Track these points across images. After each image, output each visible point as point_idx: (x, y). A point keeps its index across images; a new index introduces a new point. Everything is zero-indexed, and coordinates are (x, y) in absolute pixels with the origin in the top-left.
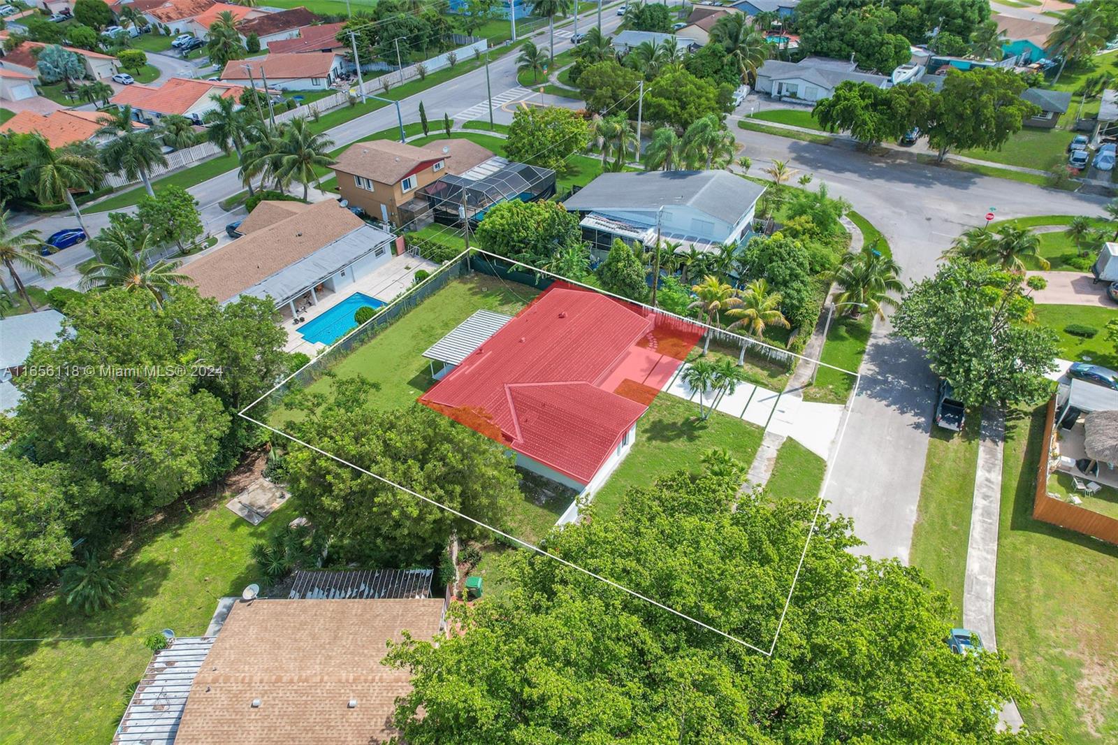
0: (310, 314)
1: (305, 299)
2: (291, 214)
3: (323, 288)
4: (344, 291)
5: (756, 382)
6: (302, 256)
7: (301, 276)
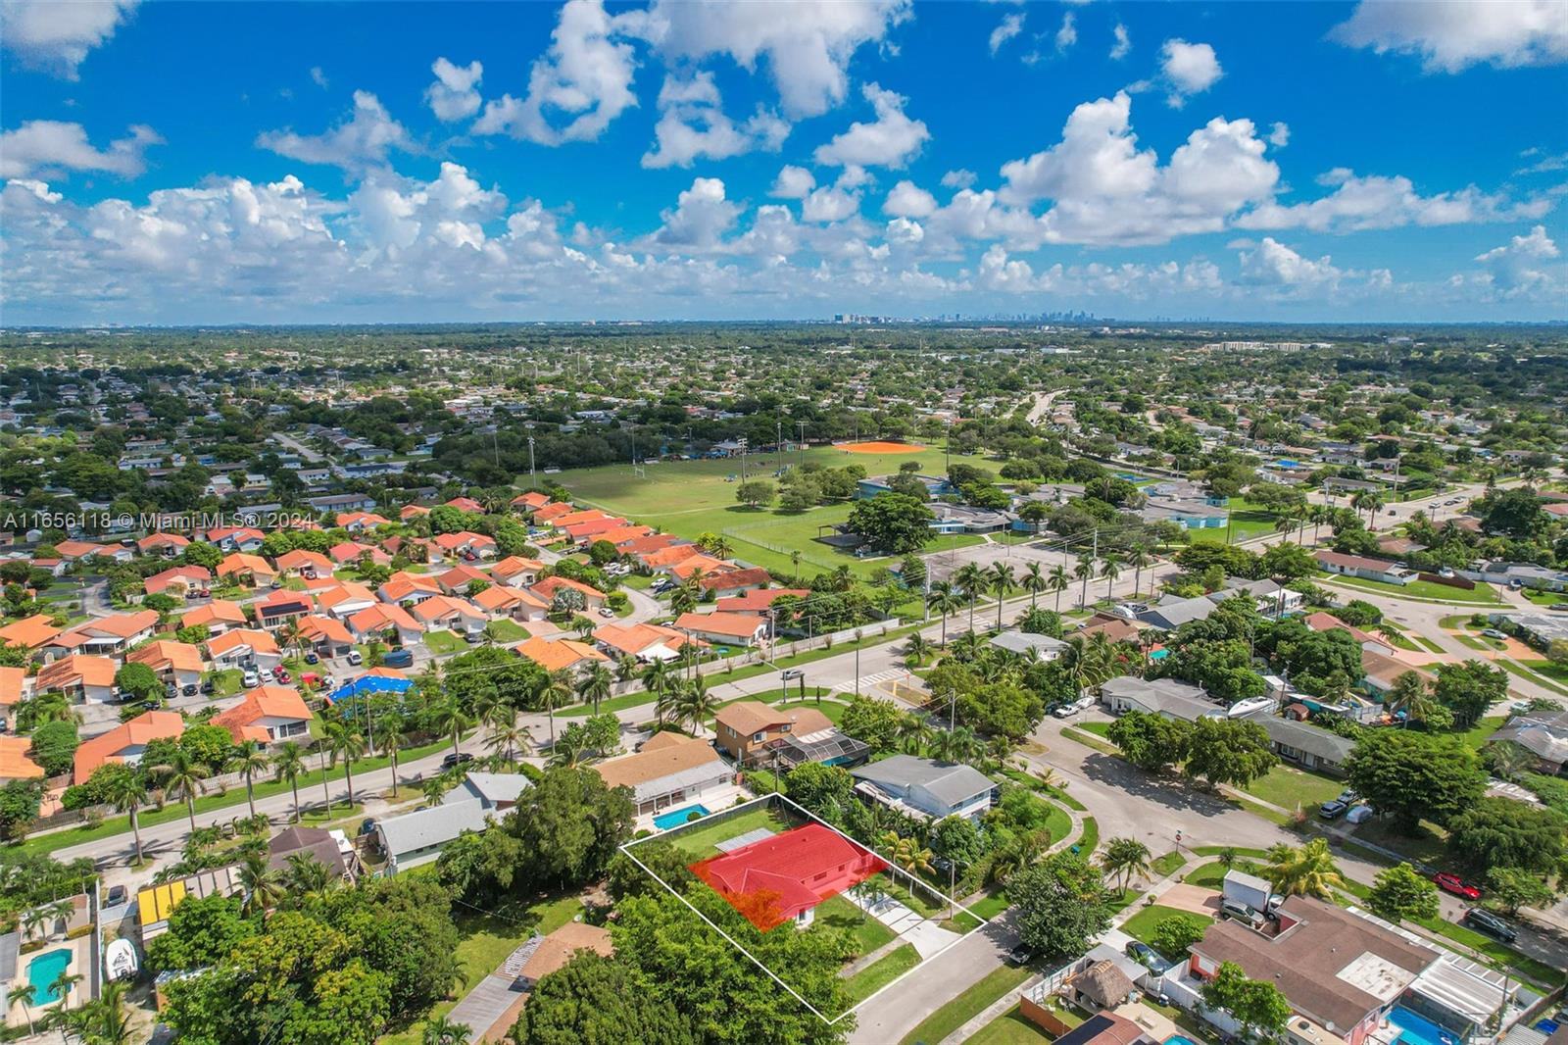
0: (664, 811)
1: (664, 800)
2: (675, 743)
3: (678, 796)
4: (691, 801)
5: (915, 910)
6: (672, 772)
7: (666, 785)
